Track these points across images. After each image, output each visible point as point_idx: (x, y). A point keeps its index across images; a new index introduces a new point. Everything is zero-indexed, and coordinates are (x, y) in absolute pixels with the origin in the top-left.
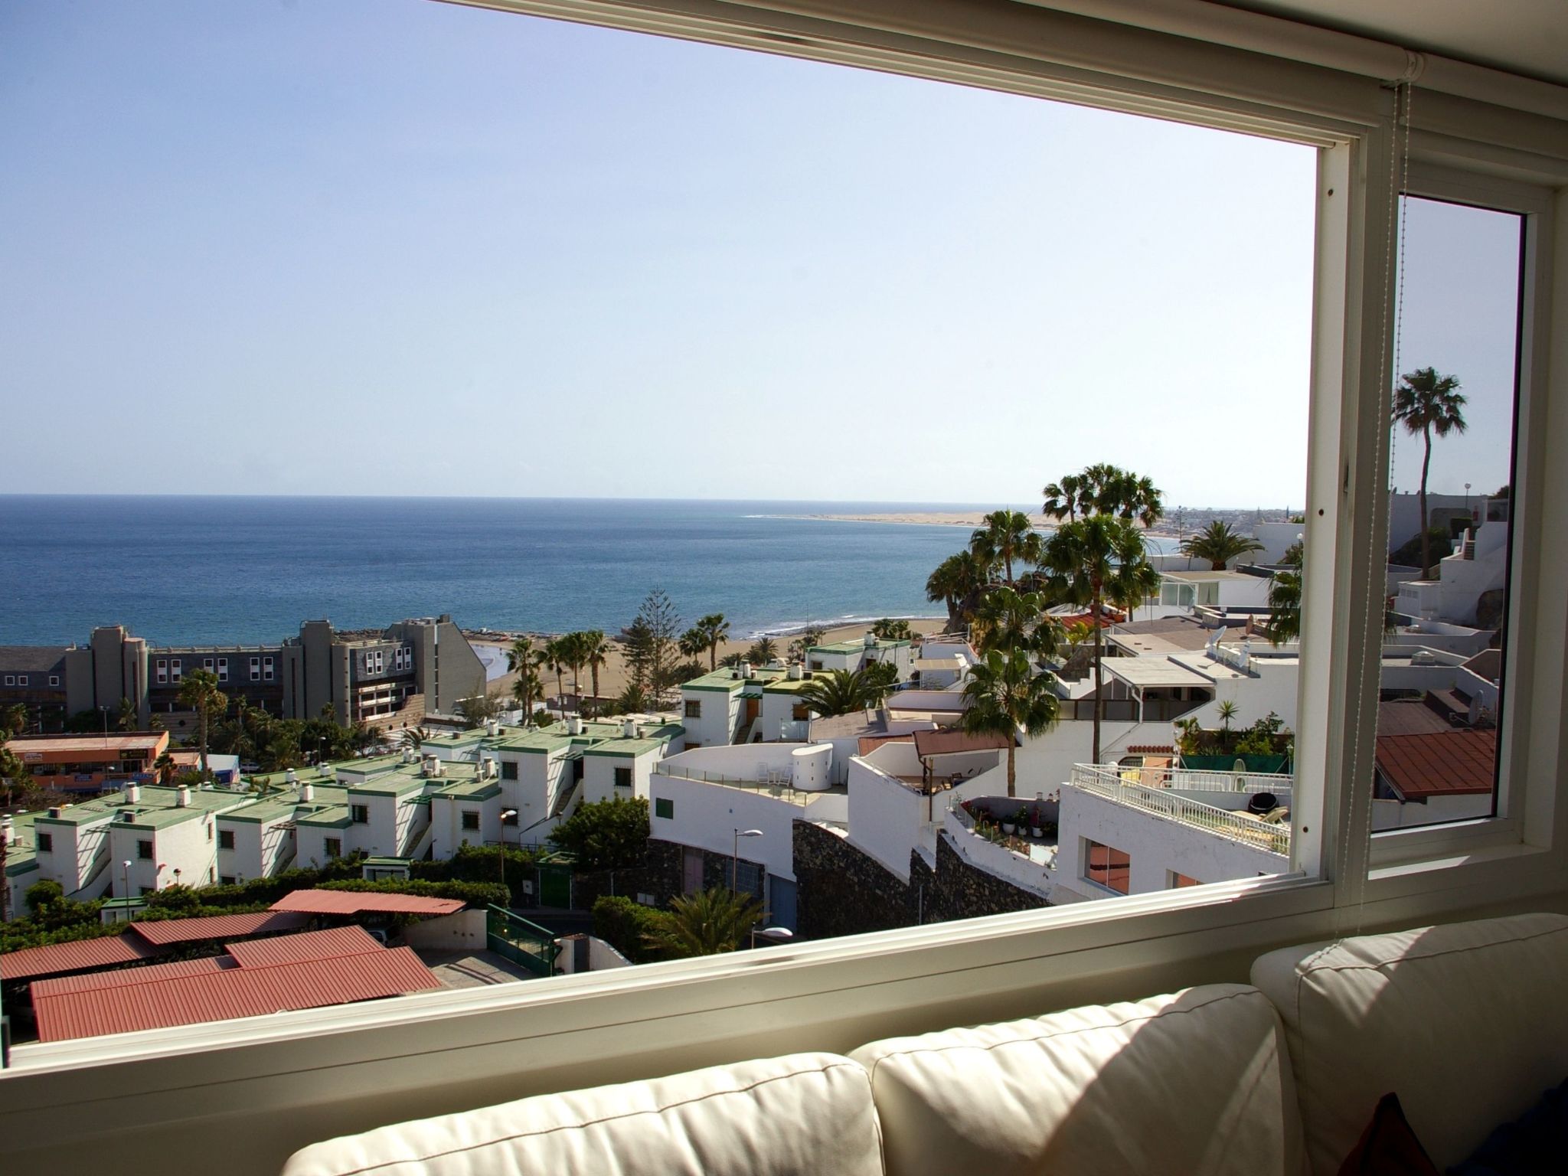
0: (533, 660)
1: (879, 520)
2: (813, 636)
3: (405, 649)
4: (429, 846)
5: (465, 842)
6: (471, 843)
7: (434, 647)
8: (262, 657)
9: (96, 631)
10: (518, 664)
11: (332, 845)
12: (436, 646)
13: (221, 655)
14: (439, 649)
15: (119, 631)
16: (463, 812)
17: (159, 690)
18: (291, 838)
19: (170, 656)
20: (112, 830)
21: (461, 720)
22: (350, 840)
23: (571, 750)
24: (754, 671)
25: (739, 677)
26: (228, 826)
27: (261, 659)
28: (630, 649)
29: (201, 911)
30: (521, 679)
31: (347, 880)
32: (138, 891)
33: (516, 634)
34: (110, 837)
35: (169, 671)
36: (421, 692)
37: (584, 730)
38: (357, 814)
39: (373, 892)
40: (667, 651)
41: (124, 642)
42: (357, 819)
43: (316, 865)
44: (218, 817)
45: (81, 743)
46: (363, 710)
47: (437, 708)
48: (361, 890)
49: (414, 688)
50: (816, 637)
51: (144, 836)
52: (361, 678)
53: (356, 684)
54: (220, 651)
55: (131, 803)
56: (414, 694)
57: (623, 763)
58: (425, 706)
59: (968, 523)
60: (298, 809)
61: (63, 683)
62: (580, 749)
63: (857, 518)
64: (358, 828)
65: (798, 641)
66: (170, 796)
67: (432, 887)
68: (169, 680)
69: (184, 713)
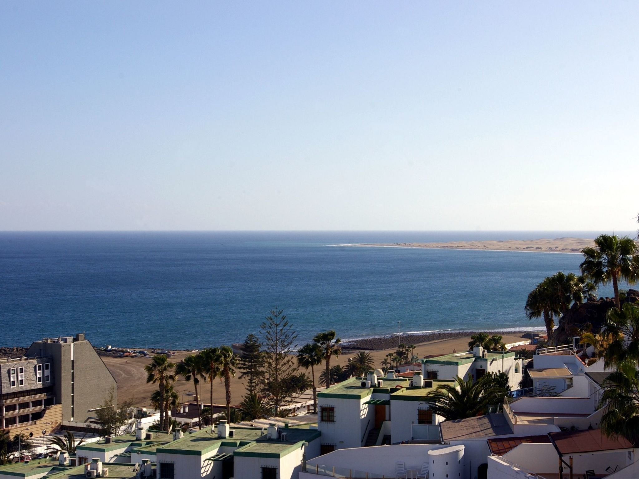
0: (171, 372)
1: (457, 247)
2: (404, 349)
3: (45, 364)
7: (71, 363)
10: (157, 376)
12: (73, 361)
14: (75, 364)
21: (97, 428)
23: (220, 451)
24: (379, 381)
25: (367, 386)
28: (243, 362)
30: (158, 389)
33: (138, 350)
36: (59, 402)
37: (231, 434)
40: (285, 364)
46: (7, 419)
47: (73, 416)
49: (52, 399)
50: (407, 350)
52: (4, 391)
56: (52, 404)
57: (269, 463)
58: (62, 414)
59: (537, 248)
62: (229, 451)
63: (436, 245)
65: (390, 355)
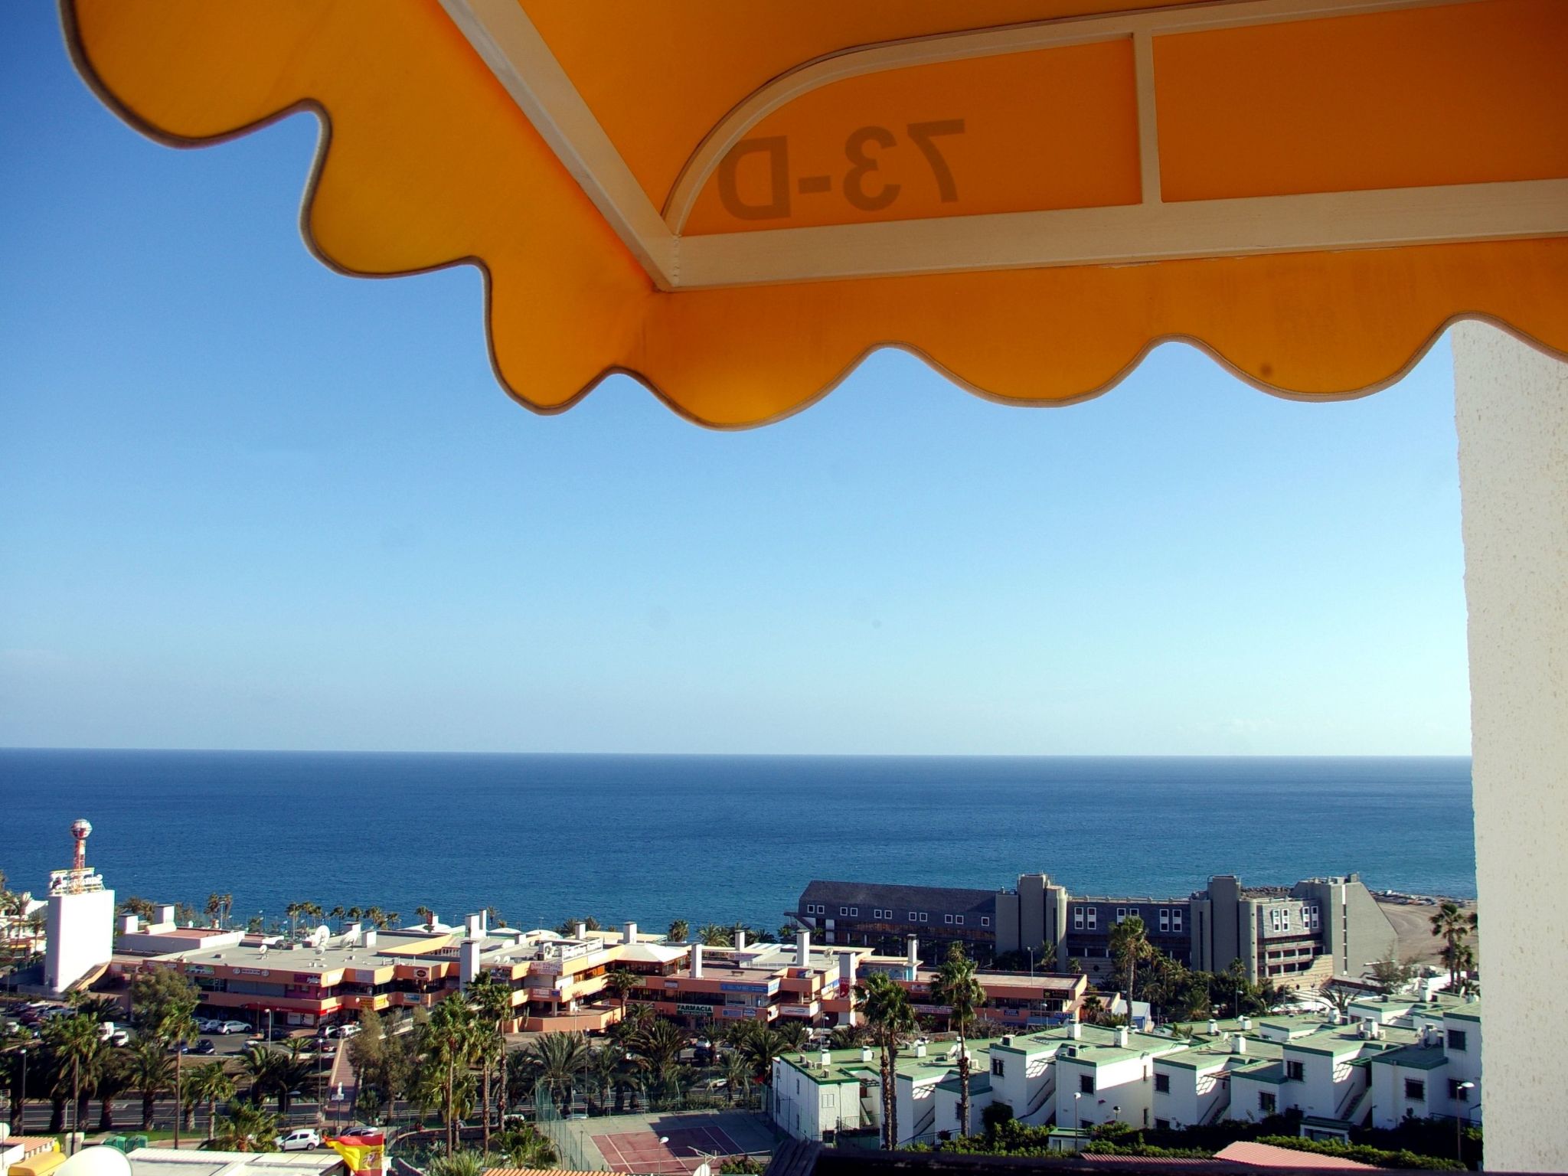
0: (1462, 925)
3: (1312, 907)
4: (1368, 1111)
5: (1410, 1111)
6: (1417, 1113)
7: (1342, 908)
8: (1171, 909)
9: (1022, 878)
10: (1445, 929)
11: (1267, 1100)
12: (1345, 906)
13: (1132, 905)
14: (1347, 910)
15: (1042, 879)
16: (1406, 1079)
17: (1076, 935)
18: (1224, 1088)
19: (1086, 904)
20: (1058, 1062)
21: (1374, 985)
22: (1284, 1096)
26: (1164, 1070)
27: (1171, 911)
29: (1145, 1150)
30: (1447, 943)
31: (1289, 1137)
32: (1079, 1123)
33: (1425, 897)
34: (1055, 1071)
35: (1085, 918)
36: (1329, 952)
38: (1292, 1070)
39: (1316, 1152)
41: (1046, 890)
42: (1292, 1076)
43: (1252, 1118)
44: (1155, 1060)
45: (1009, 980)
46: (1270, 968)
47: (1346, 970)
48: (1305, 1149)
49: (1321, 948)
51: (1086, 1071)
52: (1267, 935)
53: (1262, 941)
54: (1132, 902)
55: (1073, 1039)
56: (1322, 954)
58: (1334, 966)
60: (1230, 1060)
61: (993, 924)
64: (1295, 1085)
66: (1107, 1036)
67: (1380, 1155)
68: (1086, 926)
69: (1099, 959)
